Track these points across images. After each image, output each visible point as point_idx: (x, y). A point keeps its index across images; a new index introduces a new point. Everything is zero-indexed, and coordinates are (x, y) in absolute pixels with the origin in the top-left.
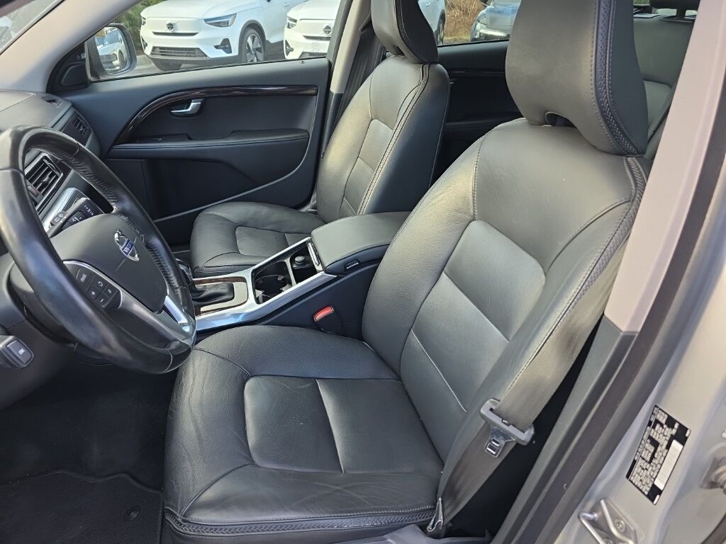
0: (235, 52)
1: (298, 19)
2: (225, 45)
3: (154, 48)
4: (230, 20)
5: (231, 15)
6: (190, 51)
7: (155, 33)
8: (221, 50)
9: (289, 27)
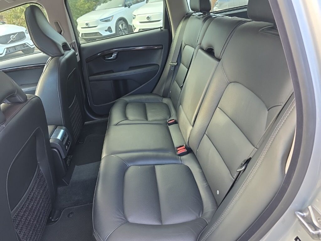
0: (114, 32)
1: (136, 15)
2: (109, 29)
3: (82, 34)
4: (111, 18)
5: (111, 16)
6: (96, 33)
7: (82, 28)
8: (108, 32)
9: (134, 19)
